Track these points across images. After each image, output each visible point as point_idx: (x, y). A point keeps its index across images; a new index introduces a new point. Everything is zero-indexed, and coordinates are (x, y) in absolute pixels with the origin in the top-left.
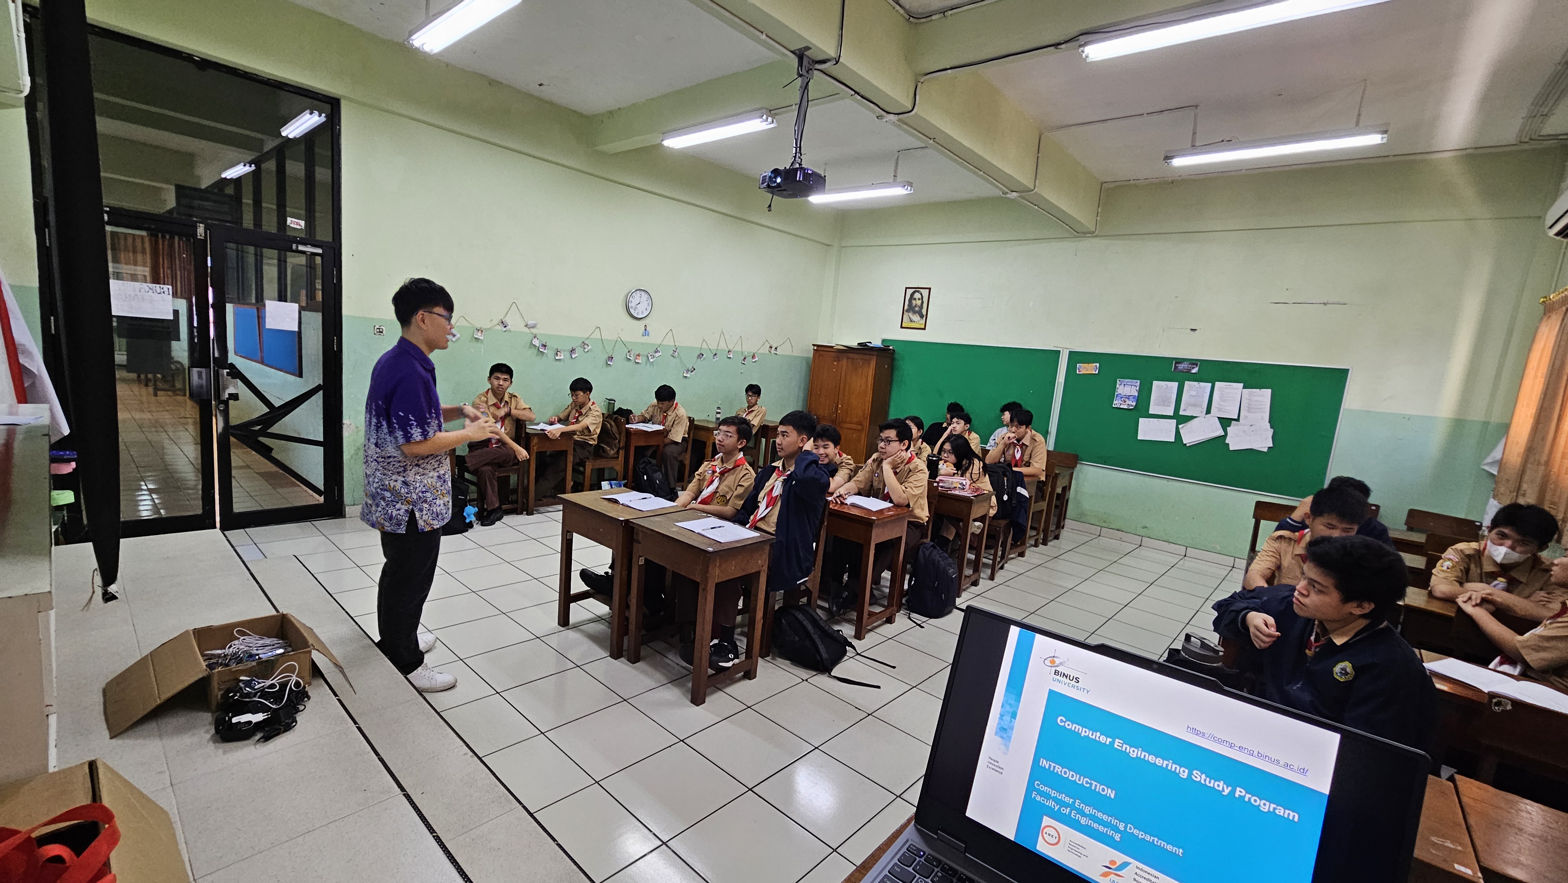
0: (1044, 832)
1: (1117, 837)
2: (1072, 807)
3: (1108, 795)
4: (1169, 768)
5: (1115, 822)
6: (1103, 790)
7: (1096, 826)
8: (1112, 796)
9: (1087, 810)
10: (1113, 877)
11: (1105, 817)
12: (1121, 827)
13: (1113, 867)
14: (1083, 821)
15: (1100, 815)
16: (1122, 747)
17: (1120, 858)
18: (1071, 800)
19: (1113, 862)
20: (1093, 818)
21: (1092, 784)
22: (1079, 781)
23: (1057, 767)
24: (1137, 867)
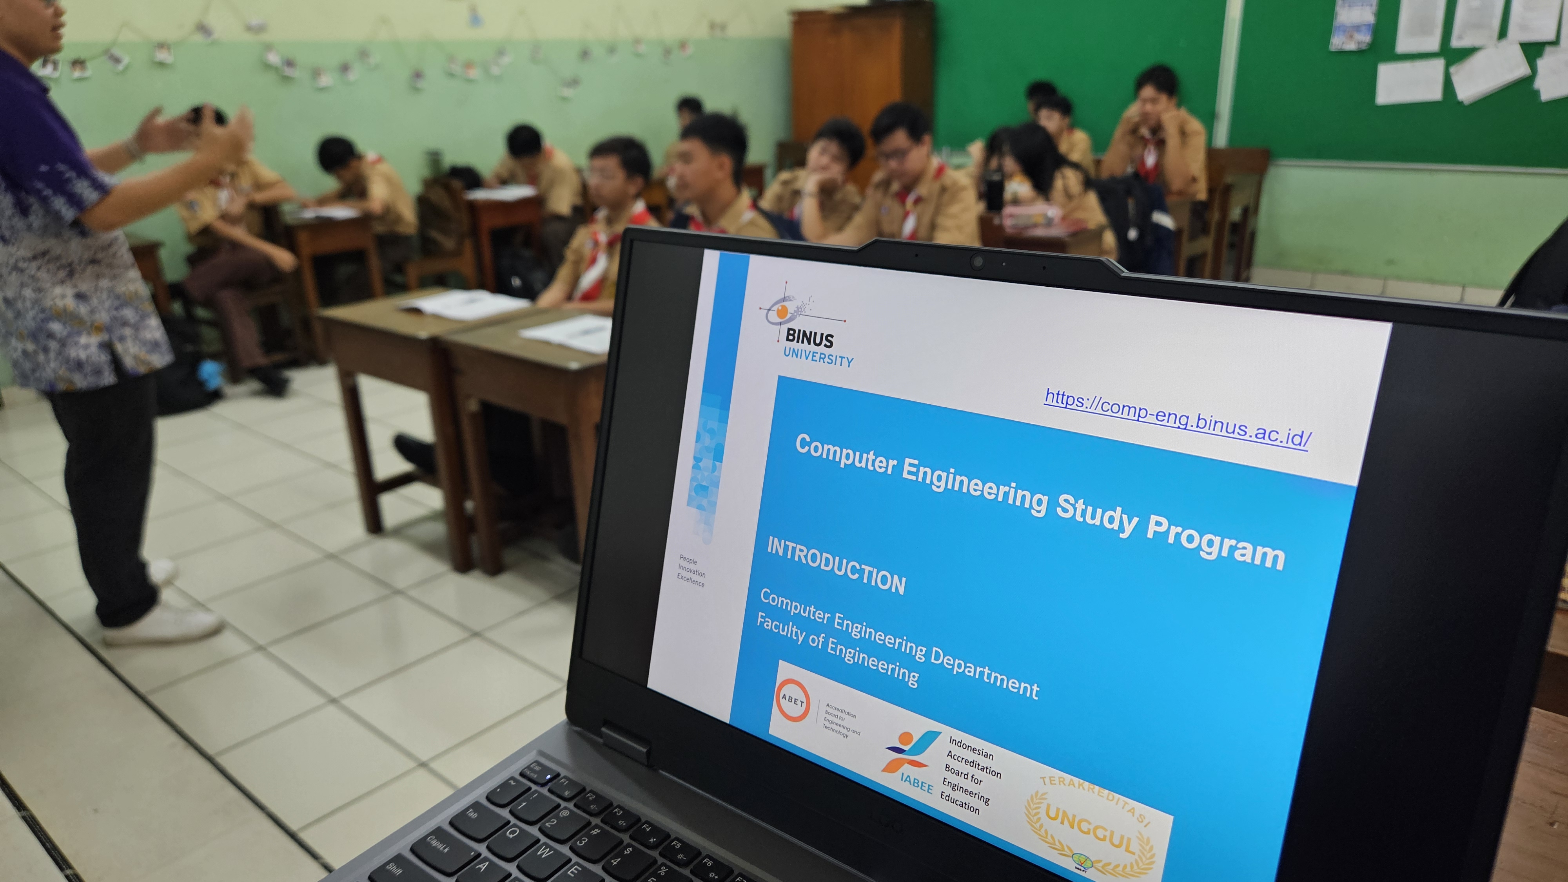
0: (781, 694)
1: (912, 681)
2: (828, 629)
3: (893, 589)
4: (1011, 500)
5: (908, 647)
6: (884, 580)
7: (872, 662)
8: (901, 591)
9: (856, 631)
10: (907, 769)
11: (889, 640)
12: (919, 654)
13: (906, 748)
14: (850, 656)
15: (879, 637)
16: (916, 474)
17: (919, 725)
18: (827, 615)
19: (906, 737)
20: (867, 646)
21: (864, 569)
22: (840, 569)
23: (799, 547)
24: (952, 740)
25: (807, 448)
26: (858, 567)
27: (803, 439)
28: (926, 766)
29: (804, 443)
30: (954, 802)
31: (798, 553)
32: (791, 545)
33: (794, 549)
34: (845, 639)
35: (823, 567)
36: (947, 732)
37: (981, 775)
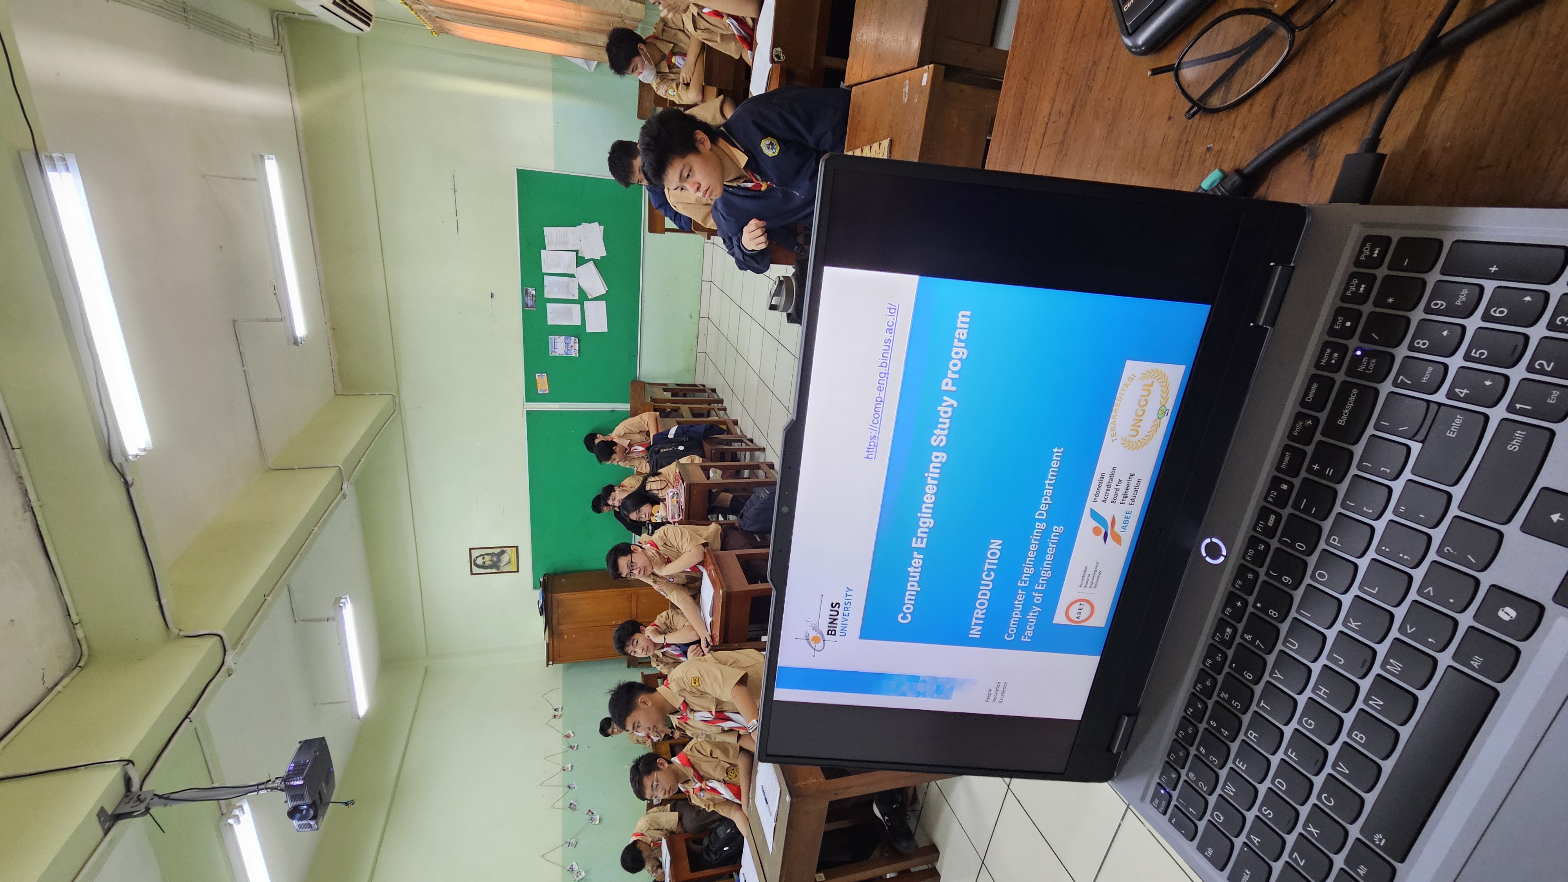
0: (1077, 620)
1: (1058, 529)
3: (998, 548)
4: (937, 476)
5: (1035, 535)
6: (993, 554)
7: (1048, 558)
8: (998, 542)
9: (1029, 571)
10: (1117, 529)
11: (1032, 548)
12: (1039, 527)
13: (1102, 531)
14: (1045, 574)
15: (1030, 555)
16: (921, 539)
17: (1087, 523)
18: (1019, 592)
19: (1095, 532)
20: (1038, 563)
21: (988, 568)
22: (988, 585)
23: (975, 615)
24: (1095, 500)
25: (908, 615)
26: (986, 573)
28: (1113, 517)
29: (905, 618)
30: (1134, 496)
31: (979, 616)
32: (974, 621)
33: (977, 619)
34: (1035, 578)
35: (987, 597)
36: (1089, 504)
37: (1115, 481)
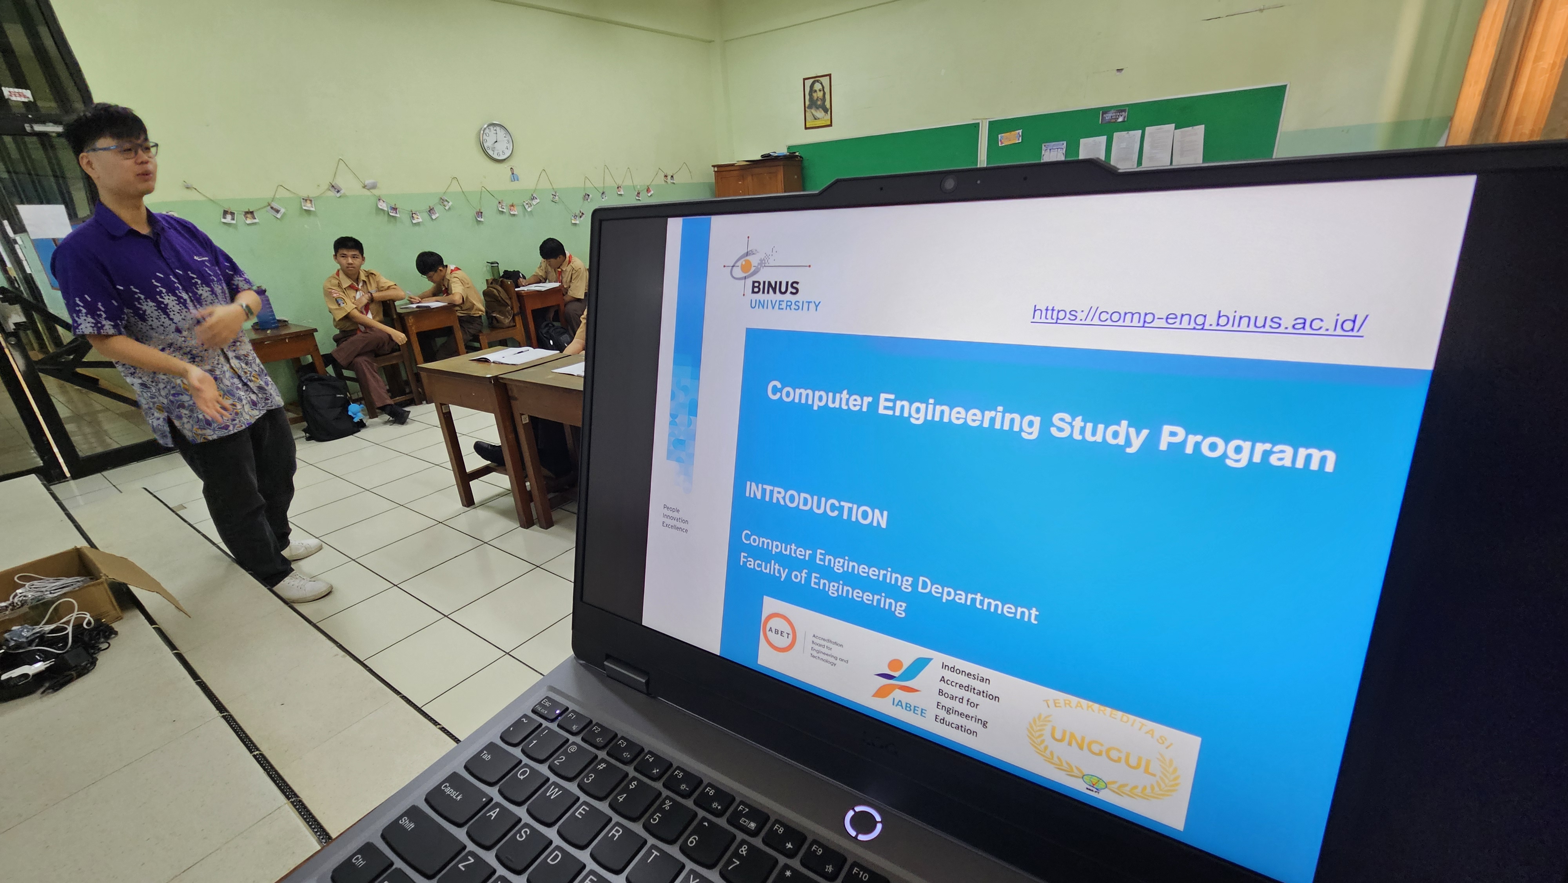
0: (768, 629)
1: (900, 609)
2: (811, 565)
3: (875, 524)
5: (893, 577)
6: (865, 515)
7: (857, 594)
8: (884, 525)
9: (839, 565)
10: (898, 694)
11: (873, 572)
12: (906, 584)
13: (897, 674)
14: (833, 589)
15: (863, 569)
16: (893, 408)
17: (909, 652)
18: (808, 551)
19: (896, 663)
20: (850, 579)
21: (843, 506)
22: (818, 508)
23: (776, 489)
24: (944, 666)
25: (778, 395)
26: (837, 504)
27: (775, 387)
28: (917, 691)
29: (775, 390)
30: (950, 724)
31: (775, 495)
32: (768, 488)
33: (772, 492)
34: (828, 573)
35: (801, 507)
36: (938, 658)
37: (975, 698)
